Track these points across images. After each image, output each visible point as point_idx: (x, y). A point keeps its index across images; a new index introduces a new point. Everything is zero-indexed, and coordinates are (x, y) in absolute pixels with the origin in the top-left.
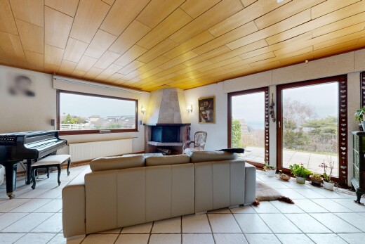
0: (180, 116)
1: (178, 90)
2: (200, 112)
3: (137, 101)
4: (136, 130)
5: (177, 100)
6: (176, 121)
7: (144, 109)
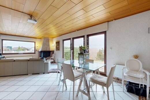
0: (49, 48)
1: (50, 38)
2: (56, 46)
3: (35, 42)
4: (35, 53)
5: (49, 42)
6: (48, 50)
7: (37, 45)
